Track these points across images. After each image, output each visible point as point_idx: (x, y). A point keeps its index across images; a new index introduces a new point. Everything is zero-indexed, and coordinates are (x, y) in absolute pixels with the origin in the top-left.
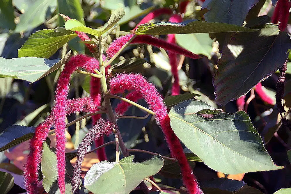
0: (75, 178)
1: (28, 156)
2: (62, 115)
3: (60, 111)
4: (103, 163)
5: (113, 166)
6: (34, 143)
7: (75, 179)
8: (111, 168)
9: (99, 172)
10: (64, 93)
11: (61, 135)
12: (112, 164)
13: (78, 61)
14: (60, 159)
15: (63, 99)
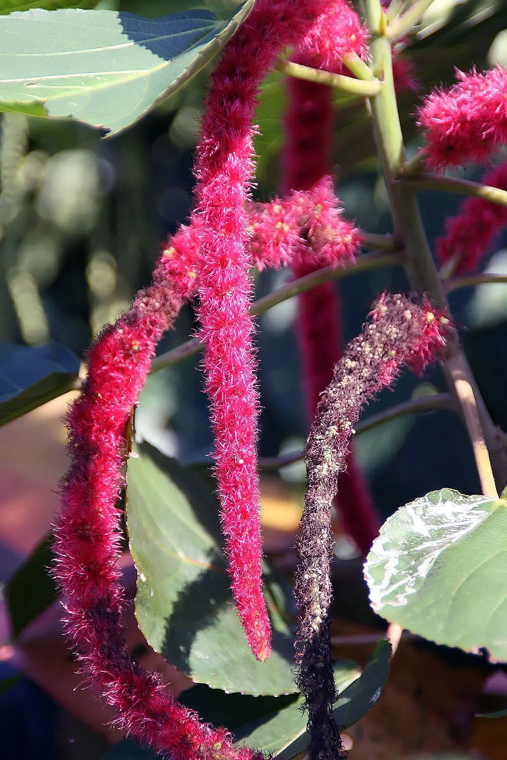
0: (306, 576)
1: (67, 484)
2: (235, 282)
3: (223, 263)
4: (434, 502)
5: (484, 514)
6: (92, 422)
7: (310, 581)
8: (475, 522)
9: (426, 545)
10: (235, 176)
11: (236, 373)
12: (475, 505)
13: (283, 19)
14: (236, 487)
15: (232, 201)
